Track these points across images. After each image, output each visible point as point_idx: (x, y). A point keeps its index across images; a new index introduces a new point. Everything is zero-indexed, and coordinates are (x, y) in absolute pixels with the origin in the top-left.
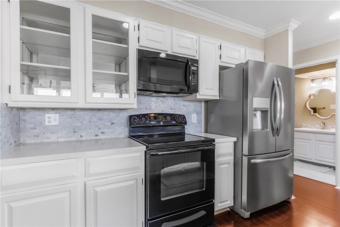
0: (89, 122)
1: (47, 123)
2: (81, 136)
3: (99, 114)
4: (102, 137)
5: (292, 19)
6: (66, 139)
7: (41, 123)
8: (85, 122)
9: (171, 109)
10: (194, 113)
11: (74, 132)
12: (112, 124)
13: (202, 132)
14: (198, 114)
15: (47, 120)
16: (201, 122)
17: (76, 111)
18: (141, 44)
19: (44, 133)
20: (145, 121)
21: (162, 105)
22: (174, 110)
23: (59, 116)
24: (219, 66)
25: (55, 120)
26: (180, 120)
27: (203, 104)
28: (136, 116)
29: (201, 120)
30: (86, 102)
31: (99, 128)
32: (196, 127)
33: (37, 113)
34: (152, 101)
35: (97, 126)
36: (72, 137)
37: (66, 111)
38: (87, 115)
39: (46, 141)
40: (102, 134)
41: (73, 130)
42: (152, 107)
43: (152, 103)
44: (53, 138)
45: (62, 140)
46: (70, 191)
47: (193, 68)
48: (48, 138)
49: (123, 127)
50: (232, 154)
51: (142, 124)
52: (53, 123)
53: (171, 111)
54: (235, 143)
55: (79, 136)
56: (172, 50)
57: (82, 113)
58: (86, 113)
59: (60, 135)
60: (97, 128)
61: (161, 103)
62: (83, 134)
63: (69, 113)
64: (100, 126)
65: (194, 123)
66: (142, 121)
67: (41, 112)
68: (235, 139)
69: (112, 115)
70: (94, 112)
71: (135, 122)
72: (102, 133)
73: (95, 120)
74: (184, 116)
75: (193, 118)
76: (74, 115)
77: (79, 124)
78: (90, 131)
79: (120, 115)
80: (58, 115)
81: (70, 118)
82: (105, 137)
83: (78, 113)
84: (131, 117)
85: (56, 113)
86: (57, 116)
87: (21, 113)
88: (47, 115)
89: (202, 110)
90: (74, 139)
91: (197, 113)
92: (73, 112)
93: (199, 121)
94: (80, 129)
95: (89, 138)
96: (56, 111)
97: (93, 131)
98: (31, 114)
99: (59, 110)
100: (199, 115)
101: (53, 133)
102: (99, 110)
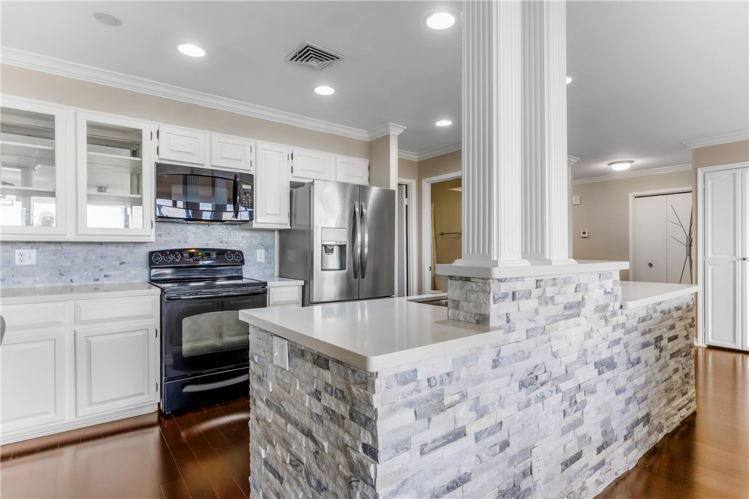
0: (85, 260)
1: (17, 262)
2: (72, 281)
3: (100, 250)
4: (105, 283)
5: (390, 123)
6: (48, 285)
7: (9, 262)
8: (78, 261)
9: (221, 242)
10: (260, 248)
11: (60, 274)
12: (123, 263)
13: (275, 275)
14: (268, 249)
15: (17, 257)
16: (274, 261)
17: (63, 245)
18: (161, 156)
19: (13, 276)
20: (174, 260)
21: (207, 236)
22: (226, 245)
23: (37, 252)
24: (291, 182)
25: (30, 258)
26: (233, 259)
27: (276, 235)
28: (159, 252)
29: (274, 258)
30: (77, 234)
31: (101, 270)
32: (264, 268)
33: (3, 248)
34: (189, 230)
35: (98, 267)
36: (57, 281)
37: (47, 245)
38: (81, 250)
39: (15, 286)
40: (105, 278)
41: (58, 272)
42: (190, 239)
43: (189, 233)
44: (27, 283)
45: (42, 285)
46: (55, 340)
47: (244, 187)
48: (20, 283)
49: (139, 269)
50: (298, 303)
51: (169, 264)
52: (28, 262)
53: (221, 244)
54: (303, 287)
55: (68, 281)
56: (211, 162)
57: (73, 248)
58: (79, 248)
59: (38, 279)
60: (97, 270)
61: (202, 233)
62: (75, 278)
63: (52, 247)
64: (102, 267)
65: (260, 264)
66: (169, 259)
67: (9, 246)
68: (302, 283)
69: (122, 250)
70: (92, 247)
71: (158, 261)
72: (105, 276)
73: (94, 257)
74: (241, 252)
75: (258, 256)
76: (61, 251)
77: (69, 264)
78: (86, 273)
79: (135, 250)
80: (35, 250)
81: (54, 255)
82: (110, 282)
83: (67, 248)
84: (151, 253)
85: (32, 248)
86: (33, 252)
88: (17, 251)
89: (274, 243)
90: (60, 284)
91: (265, 248)
92: (59, 247)
93: (269, 260)
94: (69, 271)
95: (83, 283)
96: (32, 245)
97: (91, 274)
99: (36, 244)
100: (270, 251)
101: (27, 276)
102: (101, 243)
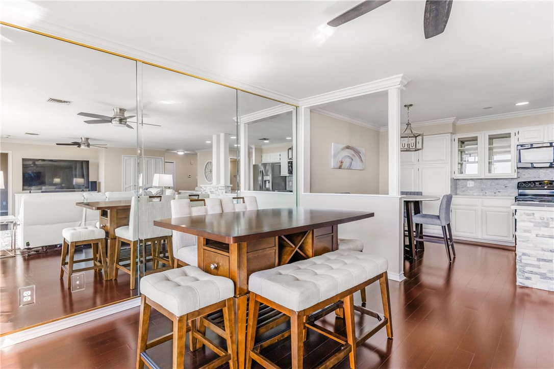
0: (491, 185)
1: (468, 186)
2: (486, 192)
3: (497, 181)
4: (499, 194)
7: (466, 185)
8: (488, 186)
12: (506, 187)
15: (468, 184)
18: (520, 142)
19: (467, 190)
20: (529, 186)
21: (552, 174)
25: (472, 184)
28: (522, 182)
30: (485, 176)
33: (464, 181)
36: (481, 193)
38: (489, 182)
39: (468, 194)
41: (481, 190)
42: (541, 176)
44: (471, 193)
45: (476, 194)
46: (475, 210)
48: (469, 192)
51: (527, 188)
52: (471, 186)
57: (486, 181)
59: (474, 191)
60: (495, 189)
63: (479, 181)
64: (497, 188)
66: (527, 186)
67: (466, 181)
69: (506, 182)
70: (494, 180)
71: (522, 186)
72: (499, 192)
73: (494, 184)
76: (482, 182)
77: (485, 187)
78: (491, 190)
79: (512, 182)
81: (480, 183)
82: (501, 194)
83: (483, 180)
84: (519, 183)
86: (473, 182)
87: (458, 181)
88: (468, 182)
92: (481, 180)
94: (485, 189)
95: (490, 194)
96: (472, 180)
97: (493, 191)
98: (462, 181)
99: (474, 180)
101: (471, 190)
102: (497, 179)
